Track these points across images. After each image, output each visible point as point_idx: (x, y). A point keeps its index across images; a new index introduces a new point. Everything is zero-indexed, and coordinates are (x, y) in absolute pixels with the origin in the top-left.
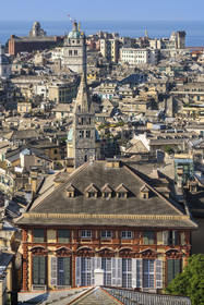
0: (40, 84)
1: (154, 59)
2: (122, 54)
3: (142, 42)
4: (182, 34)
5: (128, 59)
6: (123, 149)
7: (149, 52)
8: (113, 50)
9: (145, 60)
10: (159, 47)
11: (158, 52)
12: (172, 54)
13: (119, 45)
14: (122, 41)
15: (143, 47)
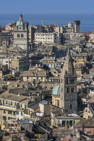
0: (4, 58)
1: (58, 40)
2: (36, 36)
3: (49, 28)
4: (78, 23)
5: (41, 40)
6: (84, 100)
7: (55, 35)
8: (30, 34)
9: (52, 41)
10: (61, 32)
11: (61, 35)
12: (71, 37)
13: (34, 30)
14: (36, 27)
15: (50, 32)
